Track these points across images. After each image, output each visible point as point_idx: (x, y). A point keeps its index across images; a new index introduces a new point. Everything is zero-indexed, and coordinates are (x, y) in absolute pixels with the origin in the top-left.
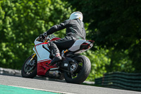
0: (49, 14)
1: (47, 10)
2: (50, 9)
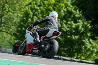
0: (63, 14)
1: (62, 11)
2: (64, 11)
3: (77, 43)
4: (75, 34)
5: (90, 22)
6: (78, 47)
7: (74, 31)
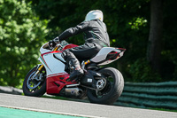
3: (23, 60)
4: (20, 45)
5: (46, 22)
6: (25, 68)
7: (18, 39)
